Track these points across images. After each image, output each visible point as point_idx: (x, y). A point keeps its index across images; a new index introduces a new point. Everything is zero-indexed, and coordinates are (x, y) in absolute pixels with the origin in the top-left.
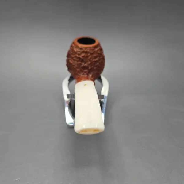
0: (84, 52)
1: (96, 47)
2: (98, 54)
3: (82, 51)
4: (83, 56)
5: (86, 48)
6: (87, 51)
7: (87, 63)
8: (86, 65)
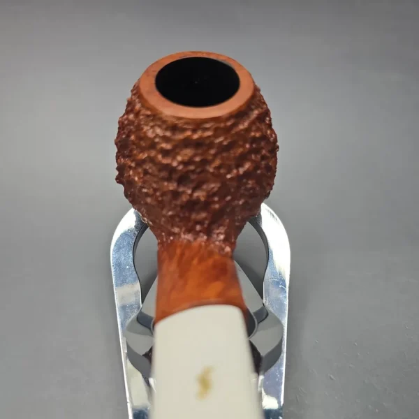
0: (187, 143)
1: (240, 115)
2: (254, 140)
3: (180, 136)
4: (186, 158)
5: (198, 125)
6: (201, 138)
7: (205, 187)
8: (200, 195)
